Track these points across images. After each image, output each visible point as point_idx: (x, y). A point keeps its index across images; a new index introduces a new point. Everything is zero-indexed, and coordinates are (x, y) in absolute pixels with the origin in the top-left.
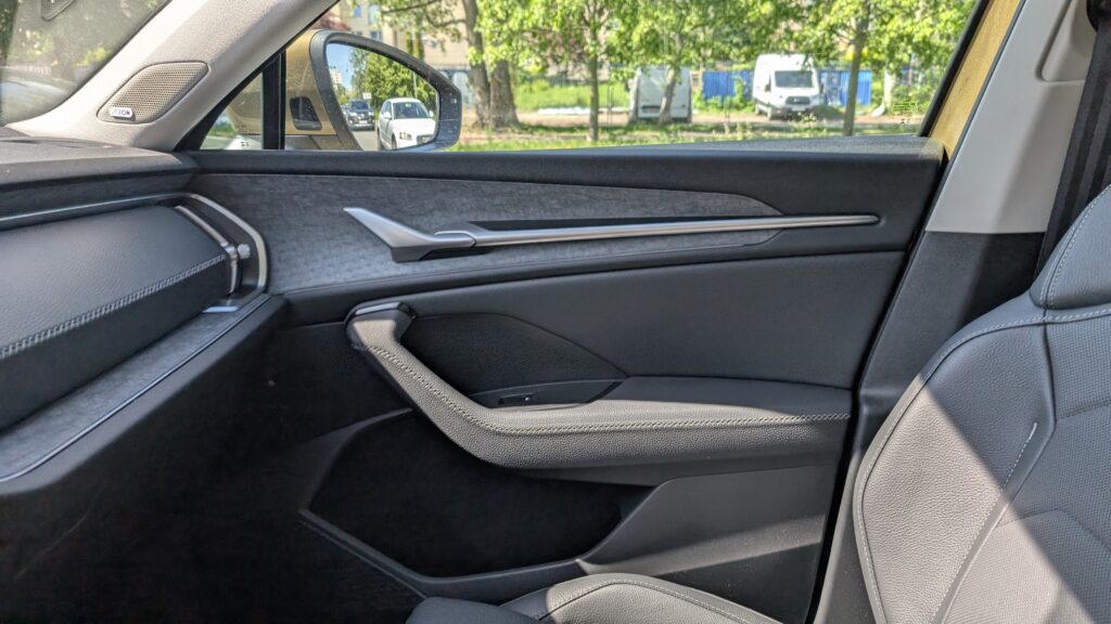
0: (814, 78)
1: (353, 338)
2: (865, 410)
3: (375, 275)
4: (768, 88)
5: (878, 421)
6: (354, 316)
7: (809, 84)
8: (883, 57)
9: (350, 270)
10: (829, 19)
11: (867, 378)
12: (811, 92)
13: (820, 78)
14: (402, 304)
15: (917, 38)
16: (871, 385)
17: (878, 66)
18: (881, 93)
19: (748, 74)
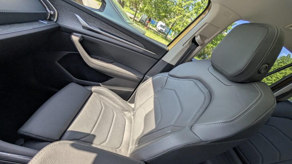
0: (165, 28)
1: (71, 38)
2: (145, 78)
3: (78, 29)
4: (159, 26)
5: (145, 80)
6: (73, 34)
7: (164, 29)
8: (174, 30)
9: (74, 26)
10: (170, 21)
11: (147, 74)
12: (164, 30)
13: (166, 28)
14: (82, 36)
15: (179, 30)
16: (147, 75)
17: (173, 30)
18: (172, 34)
19: (157, 23)
